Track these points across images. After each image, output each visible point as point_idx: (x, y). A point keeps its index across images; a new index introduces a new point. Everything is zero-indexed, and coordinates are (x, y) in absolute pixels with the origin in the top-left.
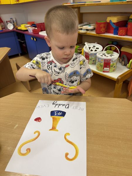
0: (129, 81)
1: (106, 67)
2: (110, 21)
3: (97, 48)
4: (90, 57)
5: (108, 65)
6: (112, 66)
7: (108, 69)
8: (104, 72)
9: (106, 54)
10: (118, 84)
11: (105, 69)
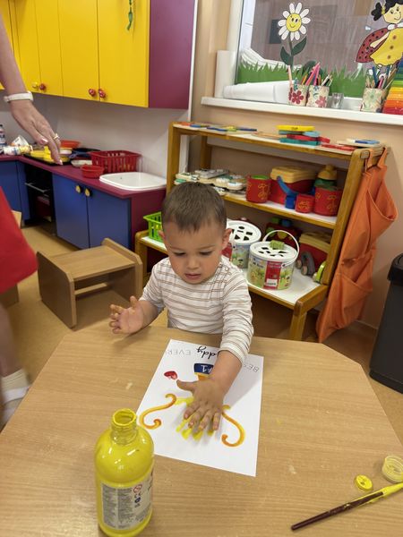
0: (318, 312)
1: (271, 277)
2: (279, 178)
3: (248, 233)
4: (234, 253)
5: (275, 273)
6: (284, 277)
7: (275, 281)
8: (266, 287)
9: (270, 250)
10: (297, 315)
11: (269, 281)
